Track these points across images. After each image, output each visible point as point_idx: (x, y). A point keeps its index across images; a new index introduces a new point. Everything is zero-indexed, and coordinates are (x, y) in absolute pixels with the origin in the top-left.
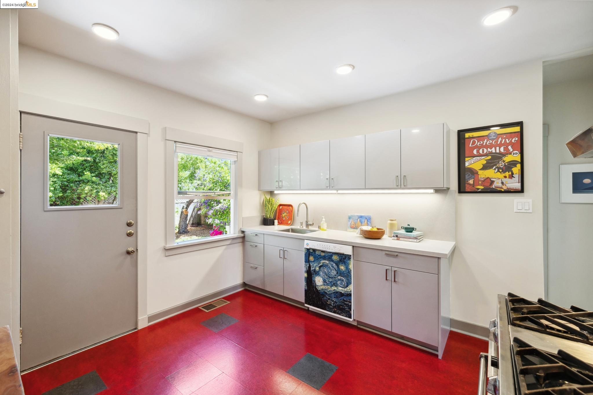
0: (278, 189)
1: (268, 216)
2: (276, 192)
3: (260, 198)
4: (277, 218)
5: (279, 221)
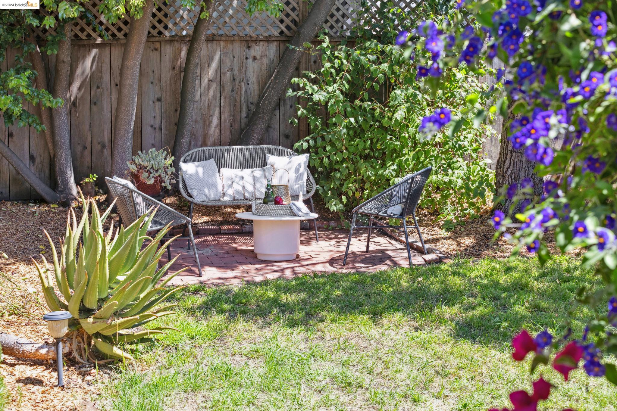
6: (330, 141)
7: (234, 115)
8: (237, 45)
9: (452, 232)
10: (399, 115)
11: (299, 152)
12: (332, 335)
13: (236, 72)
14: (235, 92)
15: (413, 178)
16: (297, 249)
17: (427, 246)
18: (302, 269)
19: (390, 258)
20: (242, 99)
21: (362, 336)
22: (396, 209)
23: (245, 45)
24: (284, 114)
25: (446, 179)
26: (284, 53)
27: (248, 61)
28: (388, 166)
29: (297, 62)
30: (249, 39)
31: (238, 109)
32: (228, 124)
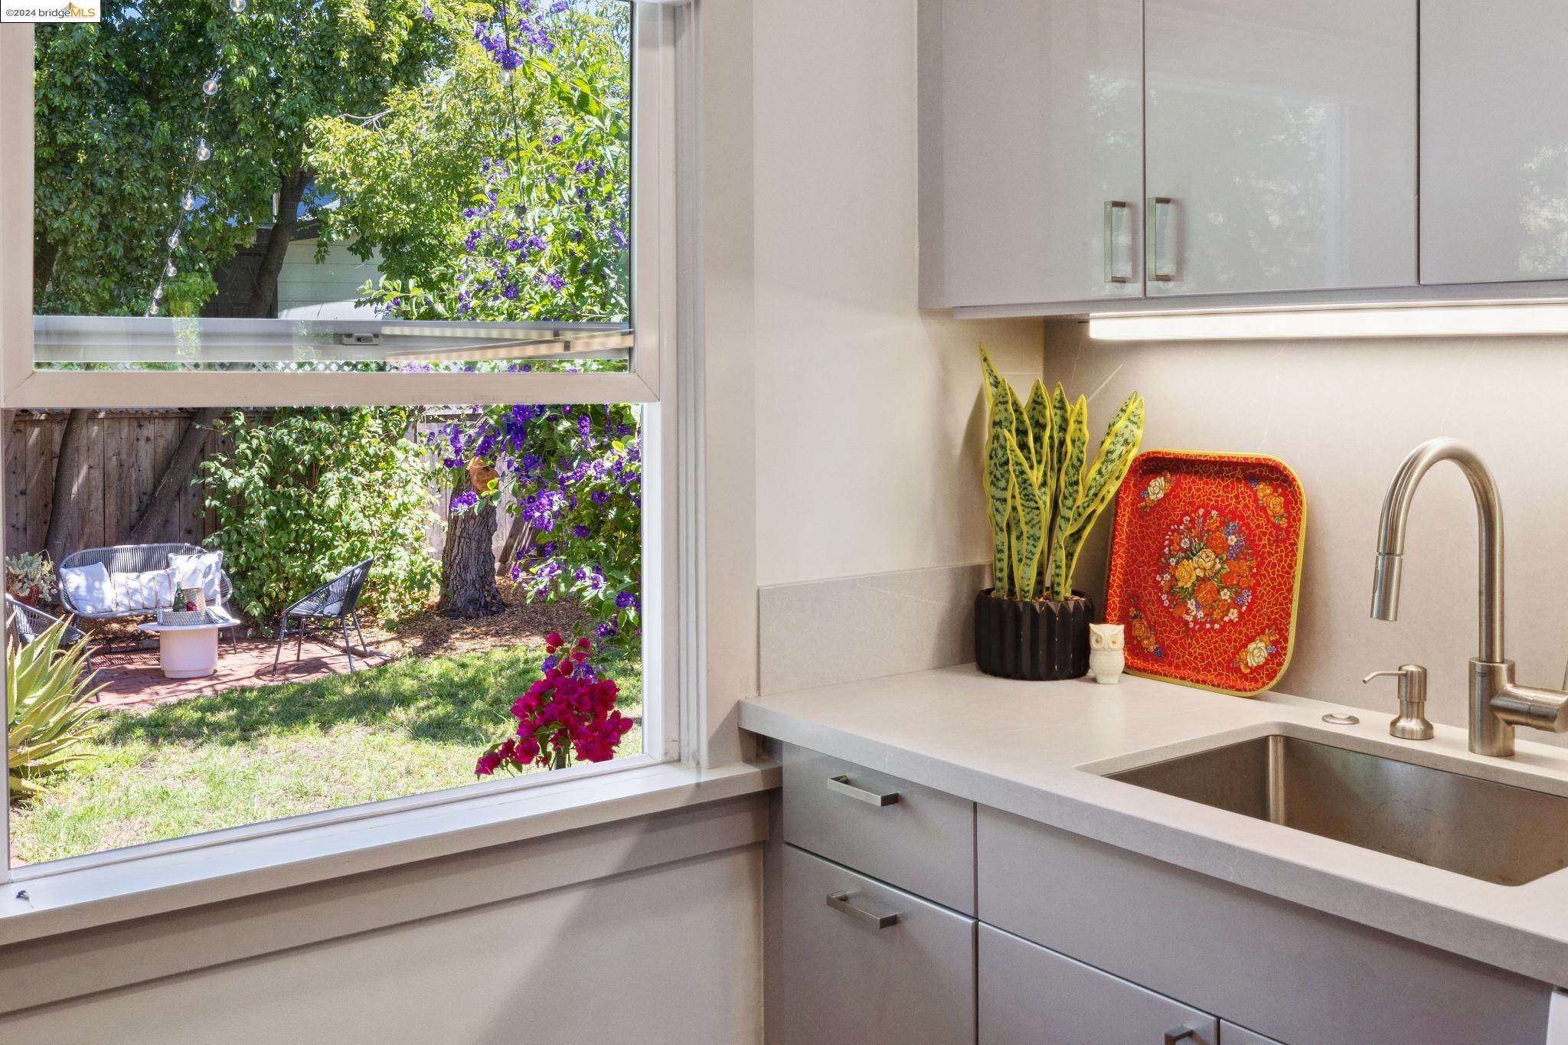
0: (1133, 289)
1: (1026, 576)
2: (1102, 328)
3: (945, 390)
4: (1115, 601)
5: (1140, 630)
6: (248, 534)
7: (121, 508)
8: (125, 423)
9: (396, 632)
10: (332, 502)
11: (212, 548)
12: (277, 747)
13: (124, 456)
14: (123, 480)
15: (353, 571)
16: (214, 663)
17: (369, 649)
18: (224, 686)
19: (326, 665)
20: (132, 488)
21: (311, 746)
22: (333, 608)
23: (135, 424)
24: (185, 505)
25: (386, 572)
26: (186, 432)
27: (140, 443)
28: (317, 560)
29: (201, 443)
30: (140, 416)
31: (127, 501)
32: (114, 521)
